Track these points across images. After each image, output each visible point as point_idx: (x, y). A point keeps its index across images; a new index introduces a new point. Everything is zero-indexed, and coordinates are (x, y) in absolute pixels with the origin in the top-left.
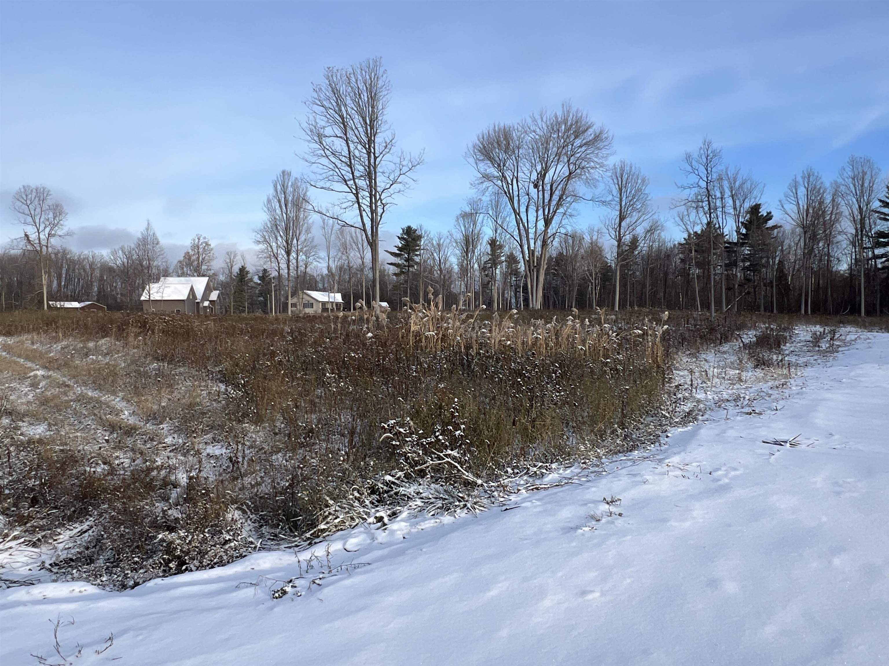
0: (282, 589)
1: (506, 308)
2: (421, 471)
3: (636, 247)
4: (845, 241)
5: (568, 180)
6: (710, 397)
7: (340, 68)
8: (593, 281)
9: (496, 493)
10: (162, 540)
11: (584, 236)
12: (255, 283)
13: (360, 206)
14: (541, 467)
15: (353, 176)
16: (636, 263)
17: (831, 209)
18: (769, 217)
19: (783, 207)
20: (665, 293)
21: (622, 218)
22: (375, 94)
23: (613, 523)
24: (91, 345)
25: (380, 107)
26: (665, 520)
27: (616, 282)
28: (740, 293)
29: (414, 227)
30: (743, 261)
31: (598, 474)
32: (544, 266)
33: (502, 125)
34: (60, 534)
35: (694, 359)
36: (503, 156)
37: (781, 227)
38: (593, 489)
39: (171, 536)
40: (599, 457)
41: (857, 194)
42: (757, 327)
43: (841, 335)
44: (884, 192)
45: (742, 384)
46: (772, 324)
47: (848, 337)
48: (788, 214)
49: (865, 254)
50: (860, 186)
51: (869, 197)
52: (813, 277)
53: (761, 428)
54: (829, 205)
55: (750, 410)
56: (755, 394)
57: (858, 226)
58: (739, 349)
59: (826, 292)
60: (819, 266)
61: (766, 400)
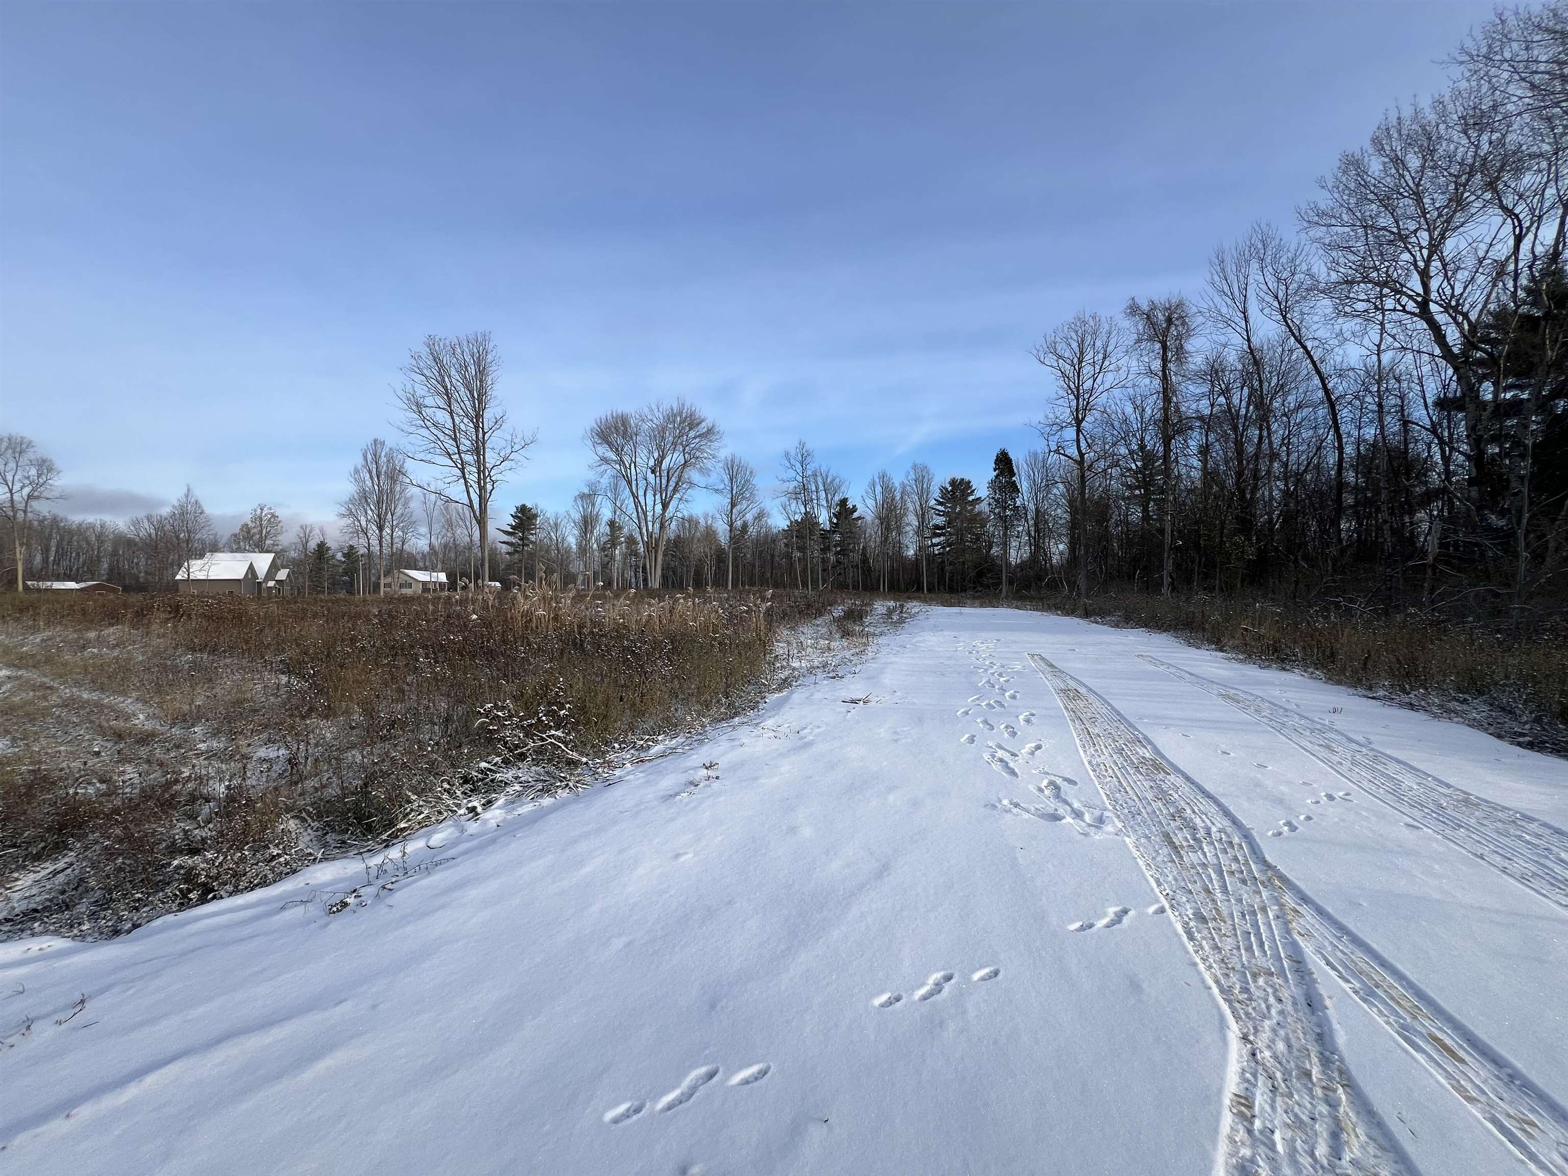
0: (342, 902)
1: (626, 586)
2: (522, 754)
3: (747, 532)
4: (912, 532)
5: (684, 468)
6: (804, 665)
7: (443, 338)
8: (708, 563)
9: (600, 770)
10: (180, 867)
11: (700, 521)
12: (339, 561)
13: (466, 482)
14: (648, 740)
15: (458, 450)
16: (746, 546)
17: (900, 505)
18: (854, 509)
19: (864, 501)
20: (772, 573)
21: (733, 505)
22: (484, 368)
23: (710, 786)
24: (92, 635)
25: (489, 382)
26: (756, 779)
27: (729, 563)
28: (834, 574)
29: (529, 505)
30: (835, 546)
31: (701, 742)
32: (662, 549)
33: (620, 412)
34: (17, 879)
35: (793, 632)
36: (620, 441)
37: (863, 518)
38: (695, 757)
39: (189, 861)
40: (703, 726)
41: (918, 493)
42: (845, 603)
43: (908, 609)
44: (938, 493)
45: (830, 652)
46: (857, 600)
47: (913, 610)
48: (868, 508)
49: (926, 542)
50: (920, 487)
51: (927, 496)
52: (889, 560)
53: (842, 689)
54: (899, 502)
55: (835, 675)
56: (840, 661)
57: (920, 520)
58: (830, 622)
59: (899, 573)
60: (893, 551)
61: (848, 665)
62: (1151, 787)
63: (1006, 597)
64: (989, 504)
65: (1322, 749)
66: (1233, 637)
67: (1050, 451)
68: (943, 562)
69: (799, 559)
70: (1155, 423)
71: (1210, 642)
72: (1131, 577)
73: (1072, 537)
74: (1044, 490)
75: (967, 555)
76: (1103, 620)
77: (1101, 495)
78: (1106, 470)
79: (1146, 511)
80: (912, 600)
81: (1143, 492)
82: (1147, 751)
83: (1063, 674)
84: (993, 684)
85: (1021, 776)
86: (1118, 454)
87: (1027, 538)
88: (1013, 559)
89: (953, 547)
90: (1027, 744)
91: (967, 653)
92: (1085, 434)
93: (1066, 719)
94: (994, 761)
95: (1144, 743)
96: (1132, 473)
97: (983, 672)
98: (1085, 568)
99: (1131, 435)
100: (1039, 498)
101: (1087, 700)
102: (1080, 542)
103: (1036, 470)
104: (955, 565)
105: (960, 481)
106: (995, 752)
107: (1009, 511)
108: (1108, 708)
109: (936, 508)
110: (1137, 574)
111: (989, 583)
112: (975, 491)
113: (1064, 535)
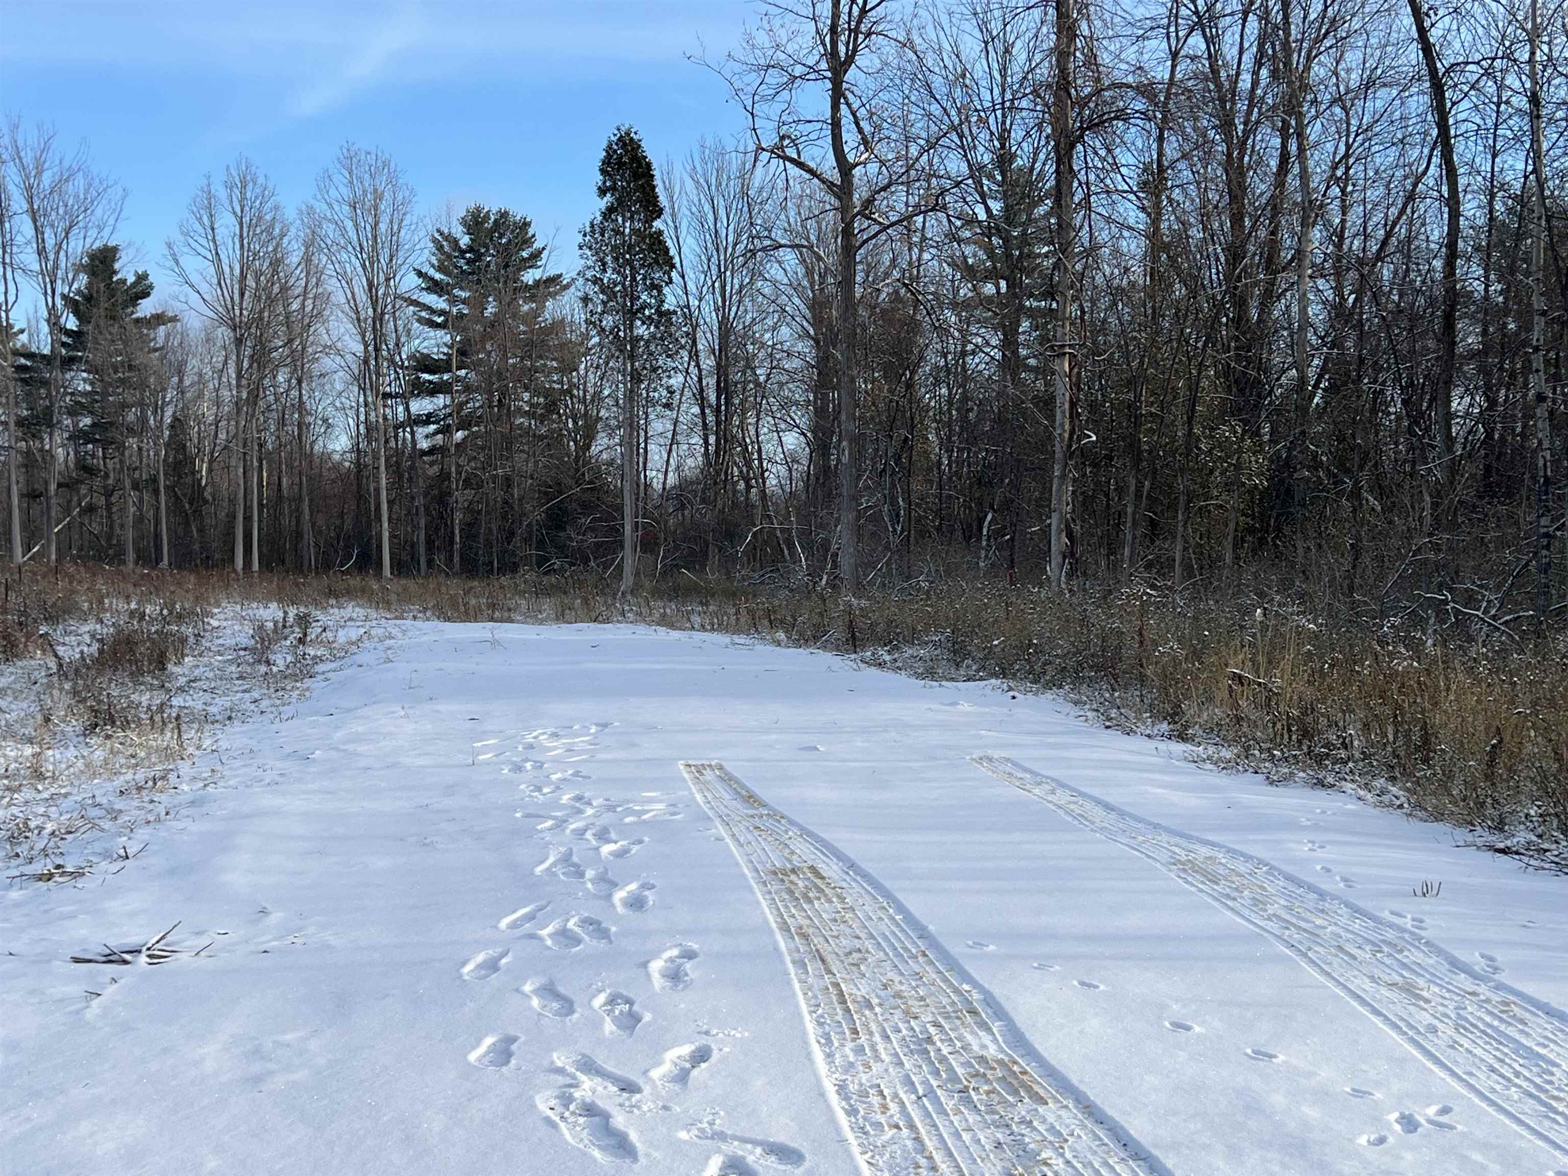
4: (341, 374)
17: (303, 283)
18: (142, 287)
19: (177, 263)
28: (67, 511)
37: (174, 319)
41: (362, 248)
42: (105, 610)
43: (324, 630)
44: (426, 251)
45: (40, 787)
46: (149, 601)
47: (341, 633)
48: (192, 286)
49: (388, 411)
50: (368, 228)
51: (391, 260)
52: (265, 467)
53: (75, 917)
54: (298, 272)
55: (50, 867)
56: (75, 814)
57: (369, 336)
58: (45, 681)
59: (298, 512)
60: (278, 437)
61: (102, 830)
62: (998, 1145)
63: (635, 591)
64: (586, 300)
65: (1394, 995)
66: (1211, 700)
67: (760, 149)
68: (444, 476)
70: (1035, 92)
71: (1158, 716)
72: (971, 532)
73: (820, 412)
74: (743, 266)
75: (520, 457)
76: (896, 656)
77: (896, 292)
78: (909, 218)
79: (1010, 343)
80: (342, 600)
81: (1004, 290)
82: (990, 1038)
83: (779, 821)
84: (579, 866)
85: (647, 1155)
86: (942, 172)
87: (696, 410)
88: (654, 473)
89: (475, 429)
90: (669, 1049)
91: (506, 771)
92: (855, 106)
93: (782, 962)
94: (567, 1114)
95: (984, 1015)
96: (978, 231)
97: (550, 829)
98: (854, 504)
99: (974, 119)
100: (728, 288)
101: (842, 899)
102: (839, 427)
103: (722, 202)
104: (482, 487)
105: (496, 220)
106: (571, 1086)
107: (643, 323)
108: (897, 917)
109: (420, 300)
110: (986, 523)
111: (586, 544)
112: (544, 255)
113: (797, 403)
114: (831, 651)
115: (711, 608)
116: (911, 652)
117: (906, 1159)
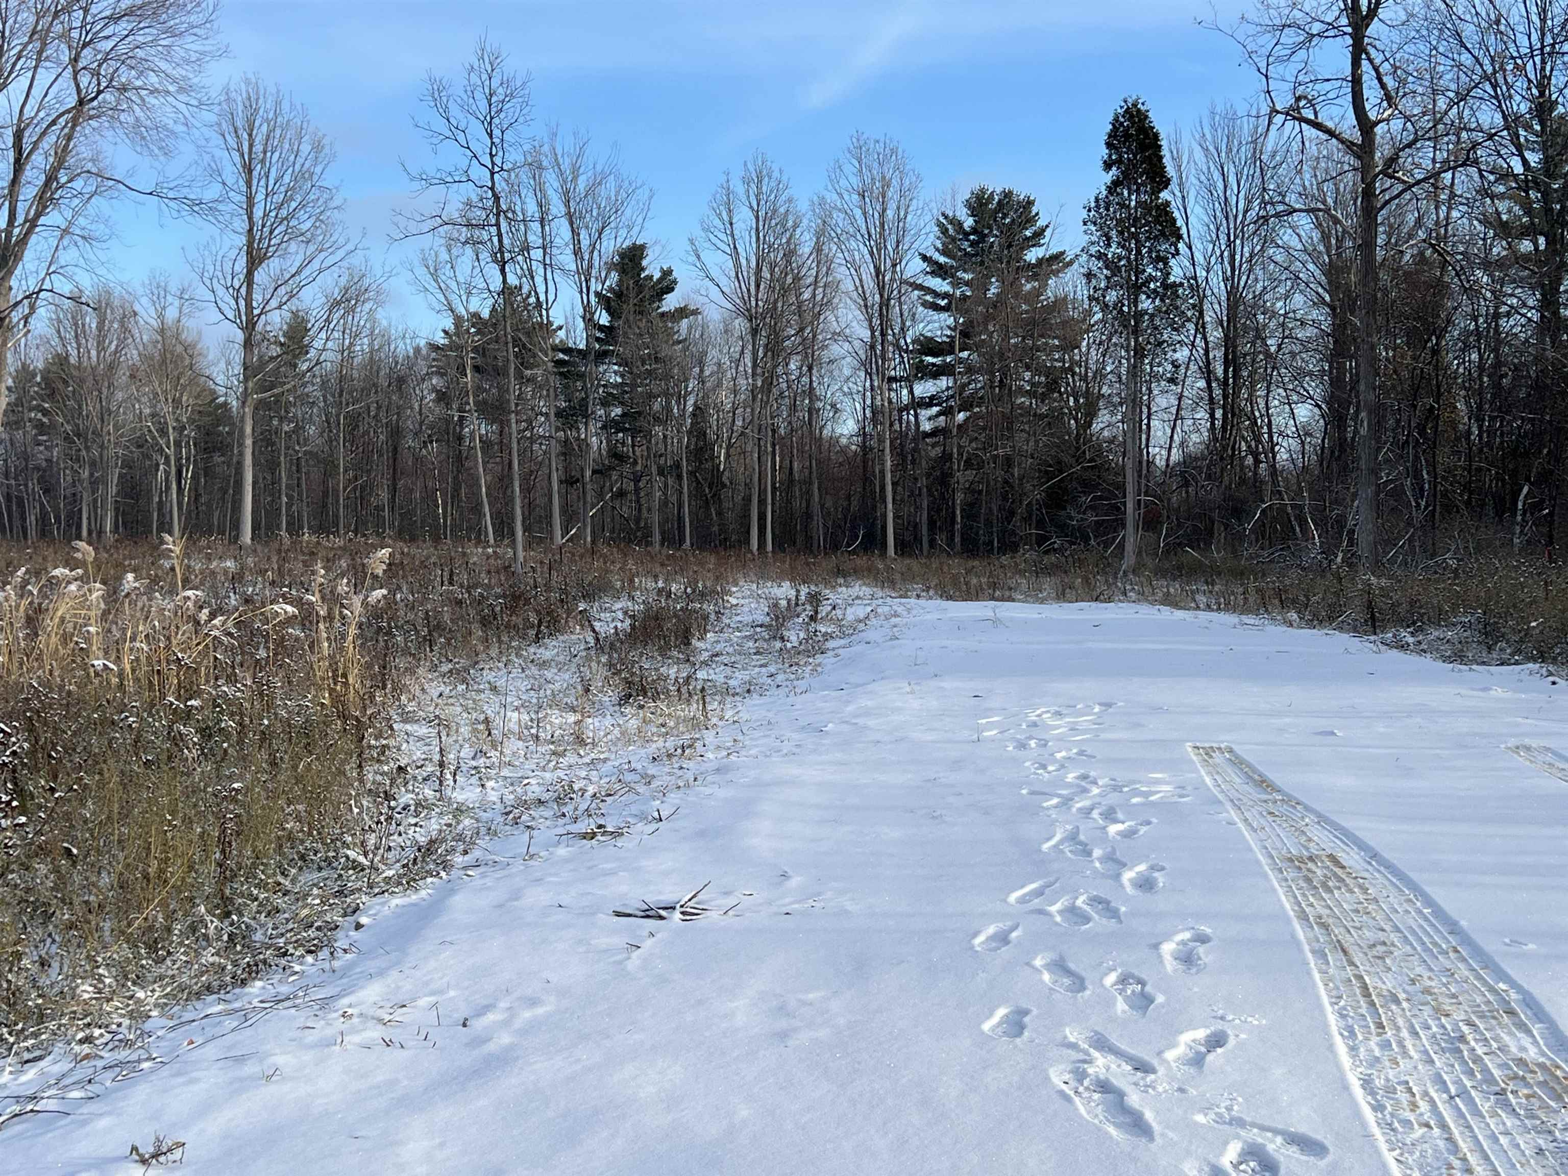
3: (304, 350)
4: (849, 359)
5: (75, 122)
6: (493, 796)
8: (170, 452)
11: (137, 307)
16: (304, 399)
17: (814, 272)
18: (667, 283)
19: (699, 257)
20: (394, 490)
21: (255, 258)
27: (241, 454)
28: (600, 495)
30: (605, 403)
31: (127, 1071)
35: (461, 688)
37: (695, 312)
38: (103, 1123)
40: (138, 1015)
41: (870, 236)
42: (636, 589)
43: (834, 608)
44: (932, 236)
45: (582, 753)
46: (674, 580)
47: (849, 610)
48: (712, 280)
49: (893, 394)
50: (876, 215)
51: (898, 246)
52: (777, 452)
53: (615, 873)
54: (809, 262)
55: (593, 827)
56: (613, 779)
57: (876, 322)
58: (584, 654)
59: (809, 492)
60: (790, 423)
61: (638, 794)
62: (1540, 1152)
63: (1137, 570)
64: (1089, 276)
67: (1274, 111)
68: (946, 457)
69: (486, 444)
72: (1503, 506)
73: (1336, 382)
74: (1254, 233)
75: (1020, 437)
76: (1421, 638)
77: (1422, 253)
78: (1436, 175)
79: (1549, 304)
80: (849, 579)
81: (1542, 247)
82: (1530, 1040)
83: (1294, 808)
84: (1086, 845)
85: (1163, 1135)
86: (1473, 126)
87: (1202, 384)
88: (1157, 450)
89: (977, 410)
90: (1182, 1032)
91: (1011, 748)
92: (1377, 61)
93: (1301, 950)
94: (1081, 1089)
95: (1522, 1016)
96: (1514, 185)
97: (1056, 807)
98: (1373, 478)
99: (1511, 67)
100: (1238, 257)
101: (1365, 890)
102: (1357, 396)
103: (1232, 169)
104: (983, 467)
105: (1000, 201)
106: (1085, 1061)
107: (1148, 297)
108: (1425, 911)
109: (925, 284)
110: (1522, 497)
111: (1086, 523)
112: (1048, 233)
113: (1311, 374)
114: (1348, 631)
115: (1217, 588)
116: (1437, 634)
117: (1438, 1159)
